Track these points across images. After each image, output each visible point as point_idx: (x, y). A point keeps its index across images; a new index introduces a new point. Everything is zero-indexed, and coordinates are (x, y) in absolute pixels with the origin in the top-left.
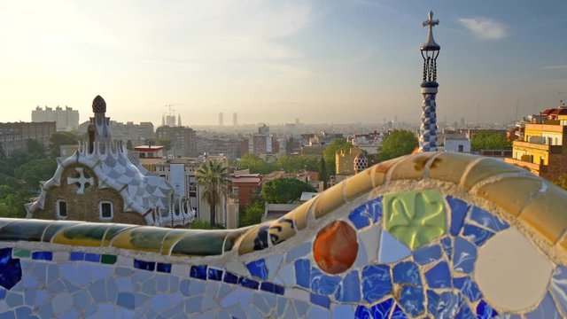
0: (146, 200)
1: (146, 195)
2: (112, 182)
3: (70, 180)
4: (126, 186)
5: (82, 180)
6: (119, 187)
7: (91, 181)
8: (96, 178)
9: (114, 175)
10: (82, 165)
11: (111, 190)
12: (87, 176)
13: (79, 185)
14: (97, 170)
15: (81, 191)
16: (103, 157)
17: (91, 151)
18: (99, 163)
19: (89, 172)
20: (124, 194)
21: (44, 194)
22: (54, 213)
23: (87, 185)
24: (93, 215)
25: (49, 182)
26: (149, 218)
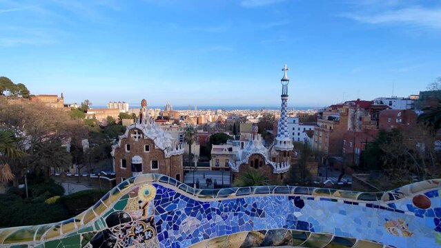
0: (164, 144)
1: (164, 141)
2: (150, 136)
3: (132, 135)
4: (156, 138)
5: (137, 135)
6: (153, 138)
7: (141, 136)
8: (143, 134)
9: (150, 133)
10: (137, 129)
11: (149, 140)
12: (139, 134)
13: (135, 137)
14: (144, 131)
15: (137, 140)
16: (146, 126)
17: (141, 123)
18: (144, 128)
19: (140, 132)
20: (155, 141)
21: (120, 141)
22: (124, 150)
23: (139, 137)
24: (142, 150)
25: (123, 136)
26: (165, 151)
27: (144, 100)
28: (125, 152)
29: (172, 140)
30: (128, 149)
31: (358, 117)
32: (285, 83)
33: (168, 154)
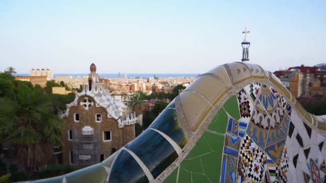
0: (116, 113)
1: (116, 110)
2: (102, 104)
3: (82, 104)
4: (108, 106)
5: (87, 103)
6: (105, 106)
7: (92, 104)
8: (95, 102)
9: (102, 101)
10: (87, 96)
11: (102, 108)
12: (90, 101)
13: (85, 105)
14: (95, 99)
15: (87, 108)
16: (97, 92)
17: (90, 89)
19: (91, 99)
20: (108, 109)
21: (68, 110)
22: (73, 120)
23: (90, 105)
24: (93, 120)
25: (72, 104)
26: (119, 121)
27: (93, 65)
28: (73, 122)
29: (124, 109)
30: (77, 119)
31: (308, 83)
32: (245, 46)
33: (121, 124)
